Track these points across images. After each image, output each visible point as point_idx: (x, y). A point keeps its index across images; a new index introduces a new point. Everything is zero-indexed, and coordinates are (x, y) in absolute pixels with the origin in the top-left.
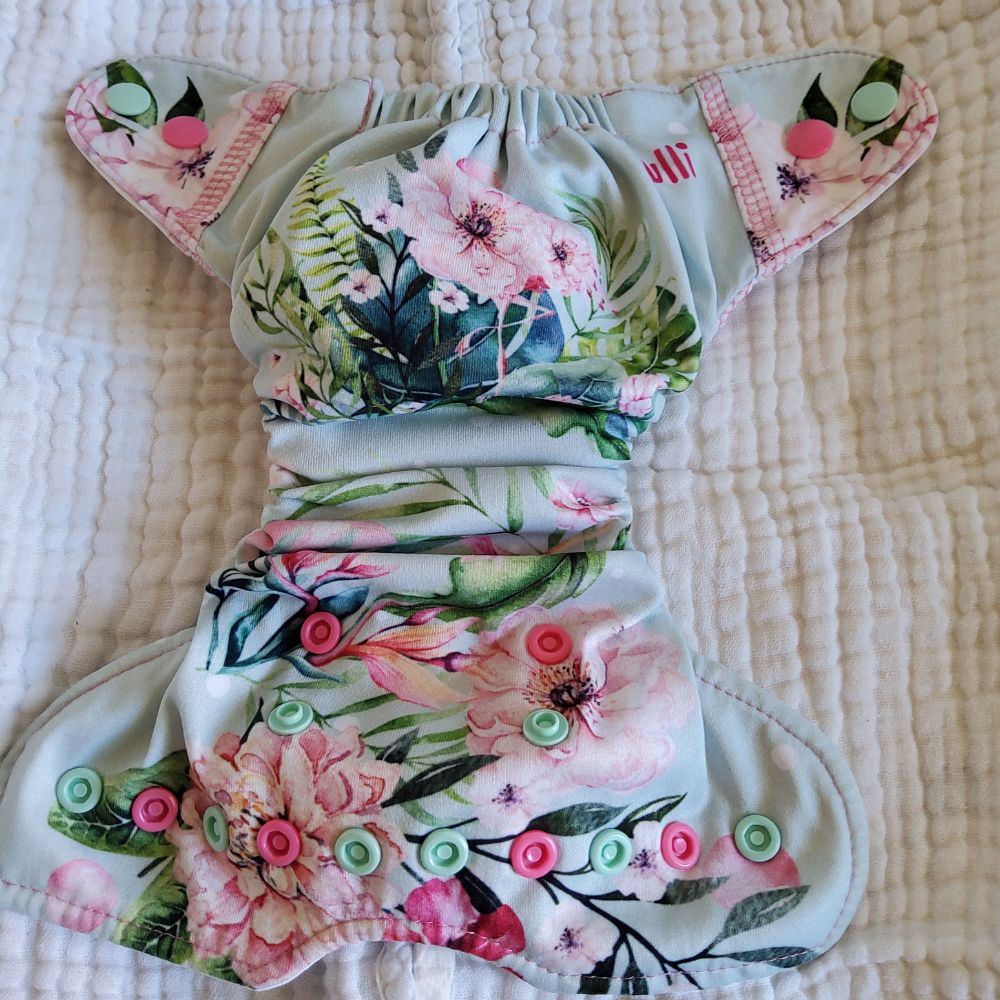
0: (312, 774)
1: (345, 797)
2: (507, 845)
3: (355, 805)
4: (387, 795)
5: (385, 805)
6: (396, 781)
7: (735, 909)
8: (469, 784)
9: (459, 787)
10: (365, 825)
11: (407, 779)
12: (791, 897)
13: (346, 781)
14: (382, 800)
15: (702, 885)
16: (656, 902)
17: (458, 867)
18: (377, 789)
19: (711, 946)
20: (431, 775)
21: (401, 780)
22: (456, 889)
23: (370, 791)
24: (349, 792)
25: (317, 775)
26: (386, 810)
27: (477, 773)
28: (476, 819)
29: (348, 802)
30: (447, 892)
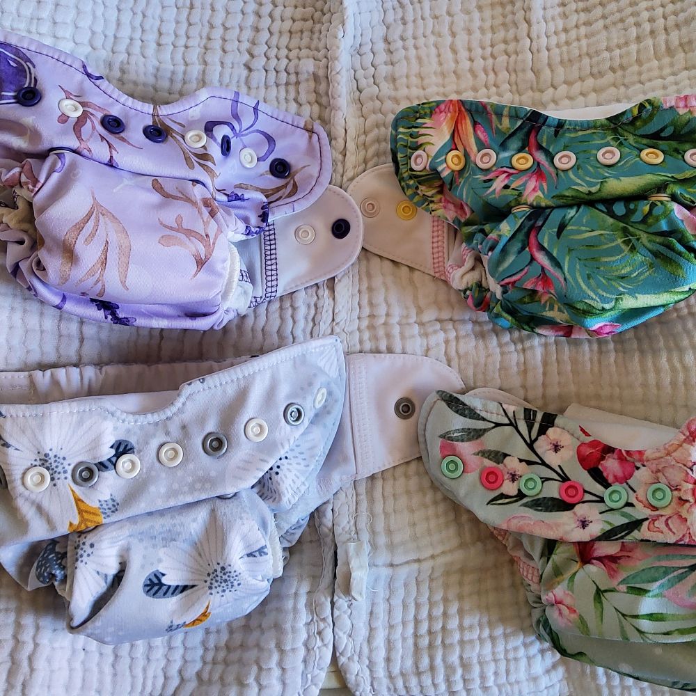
0: (691, 532)
1: (669, 522)
2: (585, 499)
3: (664, 519)
4: (646, 524)
5: (647, 519)
6: (642, 530)
7: (477, 438)
8: (602, 529)
9: (608, 528)
10: (657, 510)
11: (636, 531)
12: (450, 435)
13: (670, 529)
14: (648, 521)
15: (486, 455)
16: (510, 455)
17: (610, 489)
18: (651, 526)
19: (493, 427)
20: (623, 534)
21: (639, 531)
22: (610, 479)
23: (655, 525)
24: (667, 524)
25: (688, 532)
26: (646, 517)
27: (599, 534)
28: (600, 513)
29: (667, 520)
30: (615, 477)
